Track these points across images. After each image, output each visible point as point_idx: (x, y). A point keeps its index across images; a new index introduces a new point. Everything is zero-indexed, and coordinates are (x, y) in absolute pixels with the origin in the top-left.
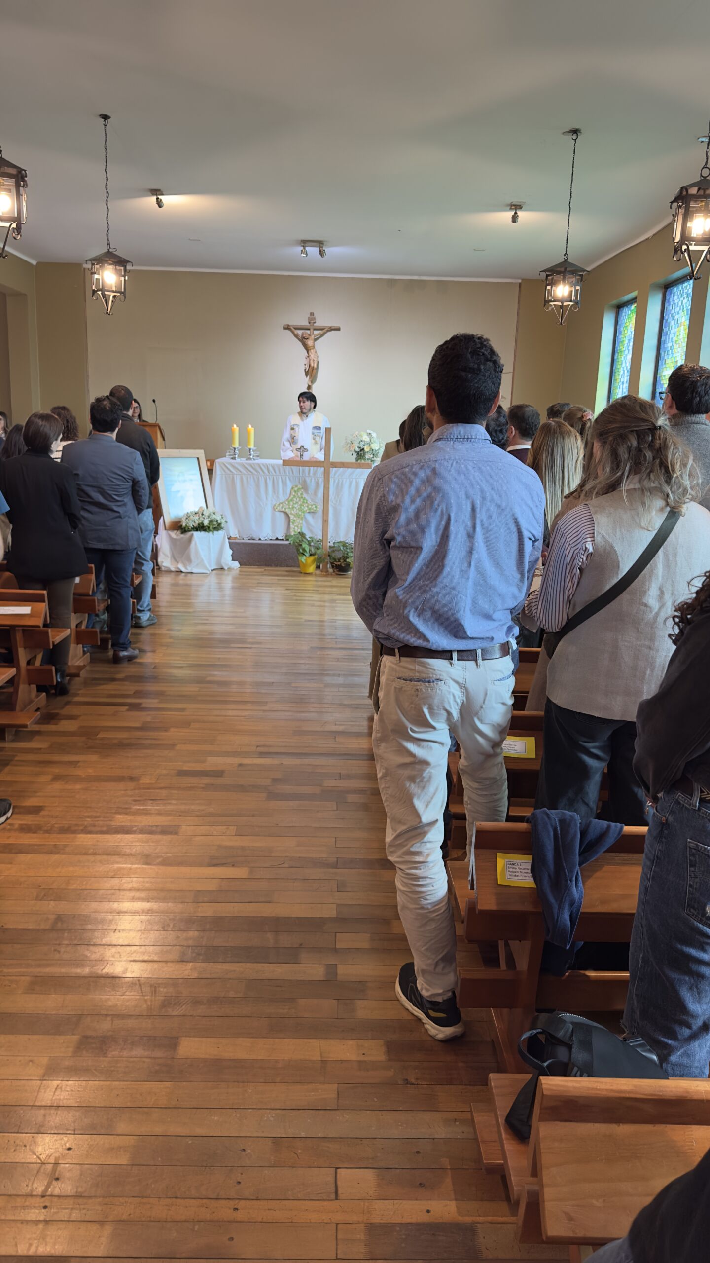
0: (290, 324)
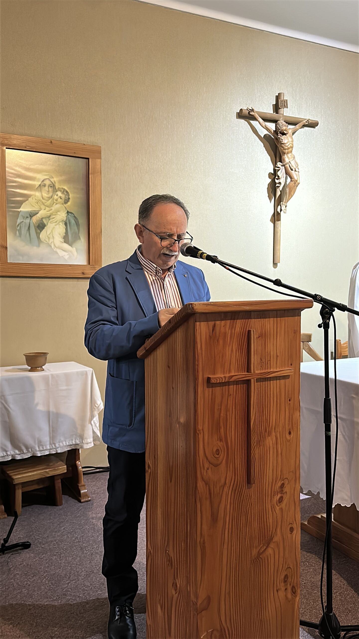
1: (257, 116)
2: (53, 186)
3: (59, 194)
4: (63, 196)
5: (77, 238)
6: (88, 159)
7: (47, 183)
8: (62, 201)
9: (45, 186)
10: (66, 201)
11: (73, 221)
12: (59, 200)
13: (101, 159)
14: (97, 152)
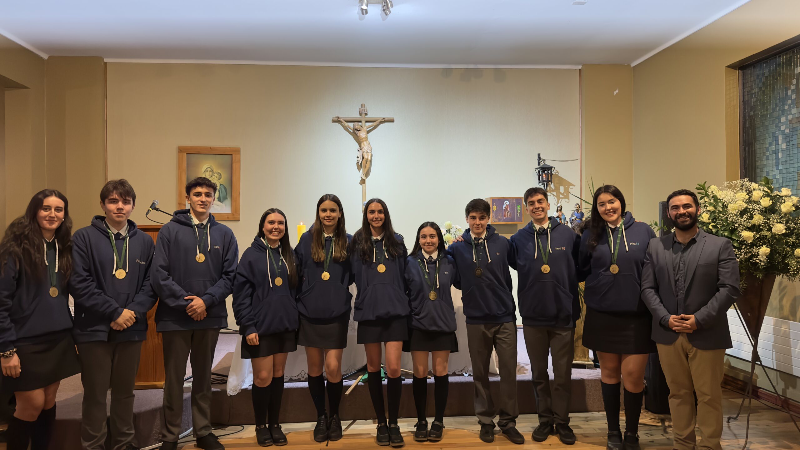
0: (340, 116)
1: (342, 120)
2: (212, 171)
3: (216, 175)
4: (218, 176)
5: (225, 198)
6: (232, 155)
7: (209, 169)
8: (217, 179)
9: (207, 171)
10: (219, 179)
11: (223, 190)
12: (216, 178)
13: (240, 154)
14: (238, 151)
